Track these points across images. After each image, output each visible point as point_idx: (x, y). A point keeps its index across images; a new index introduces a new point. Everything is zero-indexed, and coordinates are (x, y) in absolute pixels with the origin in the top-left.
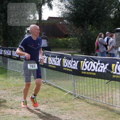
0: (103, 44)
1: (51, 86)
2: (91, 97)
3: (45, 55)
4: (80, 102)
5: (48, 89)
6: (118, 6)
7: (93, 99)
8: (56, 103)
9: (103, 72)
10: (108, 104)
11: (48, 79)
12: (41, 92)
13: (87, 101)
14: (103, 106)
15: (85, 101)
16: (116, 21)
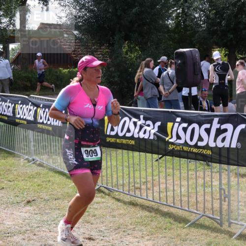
0: (151, 81)
1: (44, 167)
2: (125, 189)
3: (30, 103)
4: (103, 200)
5: (38, 174)
6: (182, 4)
7: (128, 193)
8: (54, 202)
9: (150, 138)
10: (159, 201)
11: (38, 153)
12: (23, 180)
13: (117, 197)
14: (148, 207)
15: (114, 198)
16: (176, 36)
